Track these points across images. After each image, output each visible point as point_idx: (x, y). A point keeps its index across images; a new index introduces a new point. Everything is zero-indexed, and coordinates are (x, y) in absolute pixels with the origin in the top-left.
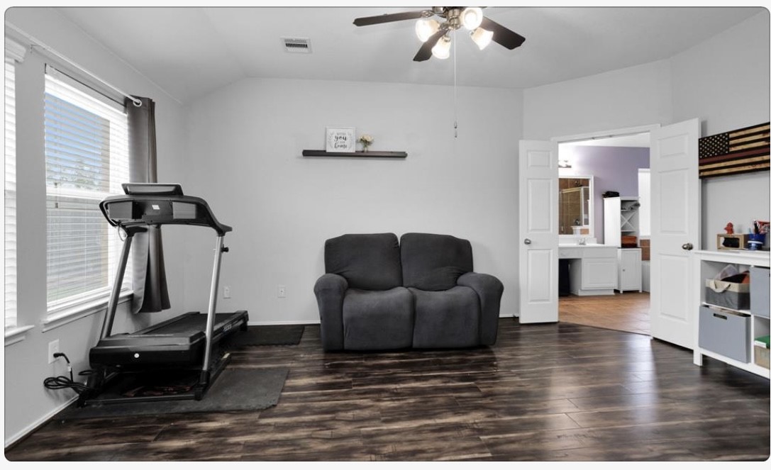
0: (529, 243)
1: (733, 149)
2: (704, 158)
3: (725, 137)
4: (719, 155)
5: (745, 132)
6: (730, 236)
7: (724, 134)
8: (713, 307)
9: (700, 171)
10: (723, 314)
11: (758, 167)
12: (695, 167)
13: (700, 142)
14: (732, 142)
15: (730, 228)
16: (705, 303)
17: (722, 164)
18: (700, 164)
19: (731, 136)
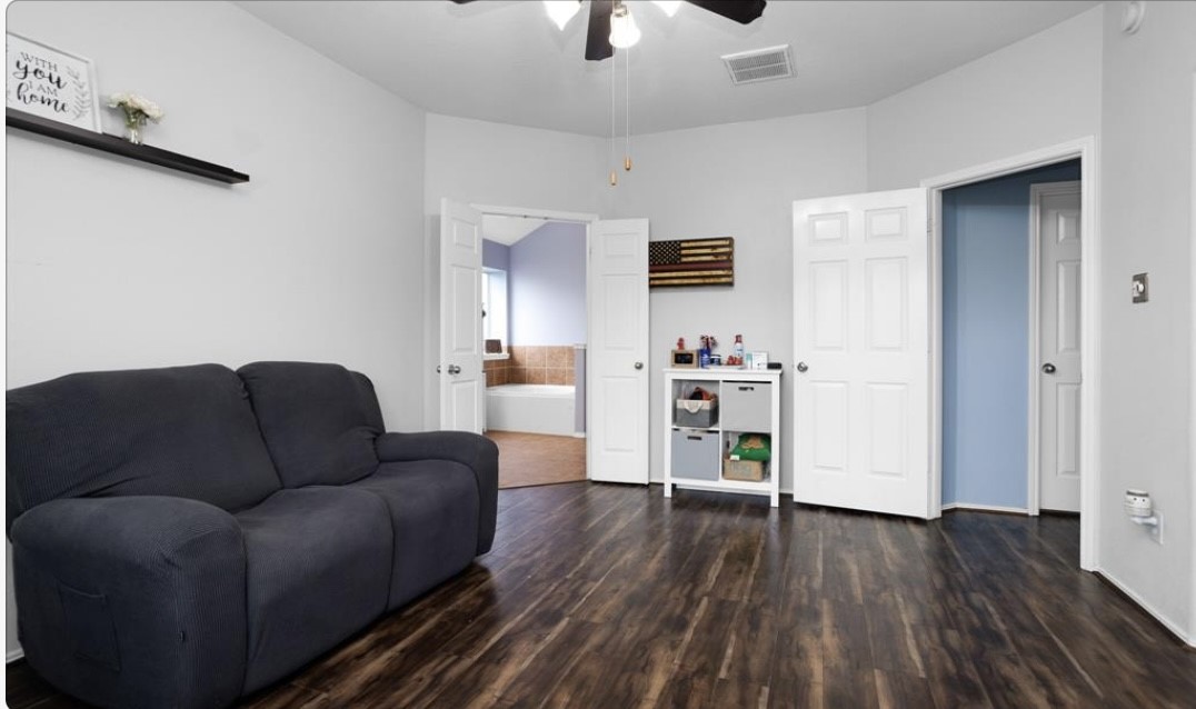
0: (457, 372)
1: (684, 260)
2: (654, 264)
3: (676, 246)
4: (670, 263)
5: (697, 243)
6: (680, 352)
7: (676, 242)
8: (684, 429)
9: (650, 279)
10: (696, 434)
11: (707, 281)
12: (645, 275)
13: (650, 246)
14: (684, 252)
15: (681, 343)
16: (675, 427)
17: (674, 274)
18: (651, 271)
19: (683, 245)
